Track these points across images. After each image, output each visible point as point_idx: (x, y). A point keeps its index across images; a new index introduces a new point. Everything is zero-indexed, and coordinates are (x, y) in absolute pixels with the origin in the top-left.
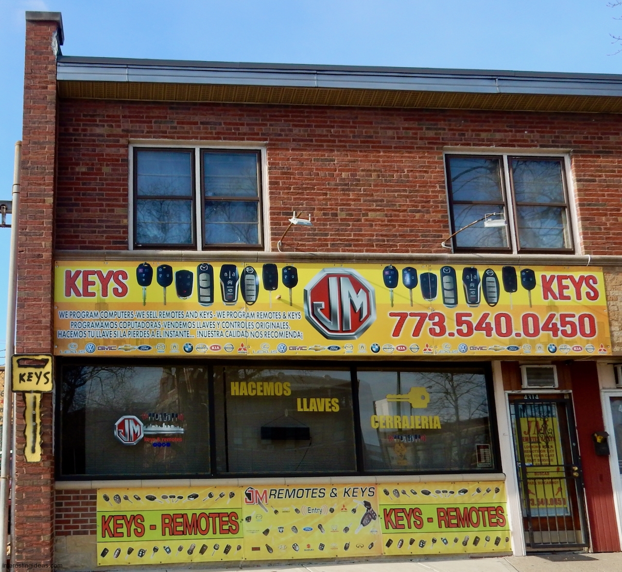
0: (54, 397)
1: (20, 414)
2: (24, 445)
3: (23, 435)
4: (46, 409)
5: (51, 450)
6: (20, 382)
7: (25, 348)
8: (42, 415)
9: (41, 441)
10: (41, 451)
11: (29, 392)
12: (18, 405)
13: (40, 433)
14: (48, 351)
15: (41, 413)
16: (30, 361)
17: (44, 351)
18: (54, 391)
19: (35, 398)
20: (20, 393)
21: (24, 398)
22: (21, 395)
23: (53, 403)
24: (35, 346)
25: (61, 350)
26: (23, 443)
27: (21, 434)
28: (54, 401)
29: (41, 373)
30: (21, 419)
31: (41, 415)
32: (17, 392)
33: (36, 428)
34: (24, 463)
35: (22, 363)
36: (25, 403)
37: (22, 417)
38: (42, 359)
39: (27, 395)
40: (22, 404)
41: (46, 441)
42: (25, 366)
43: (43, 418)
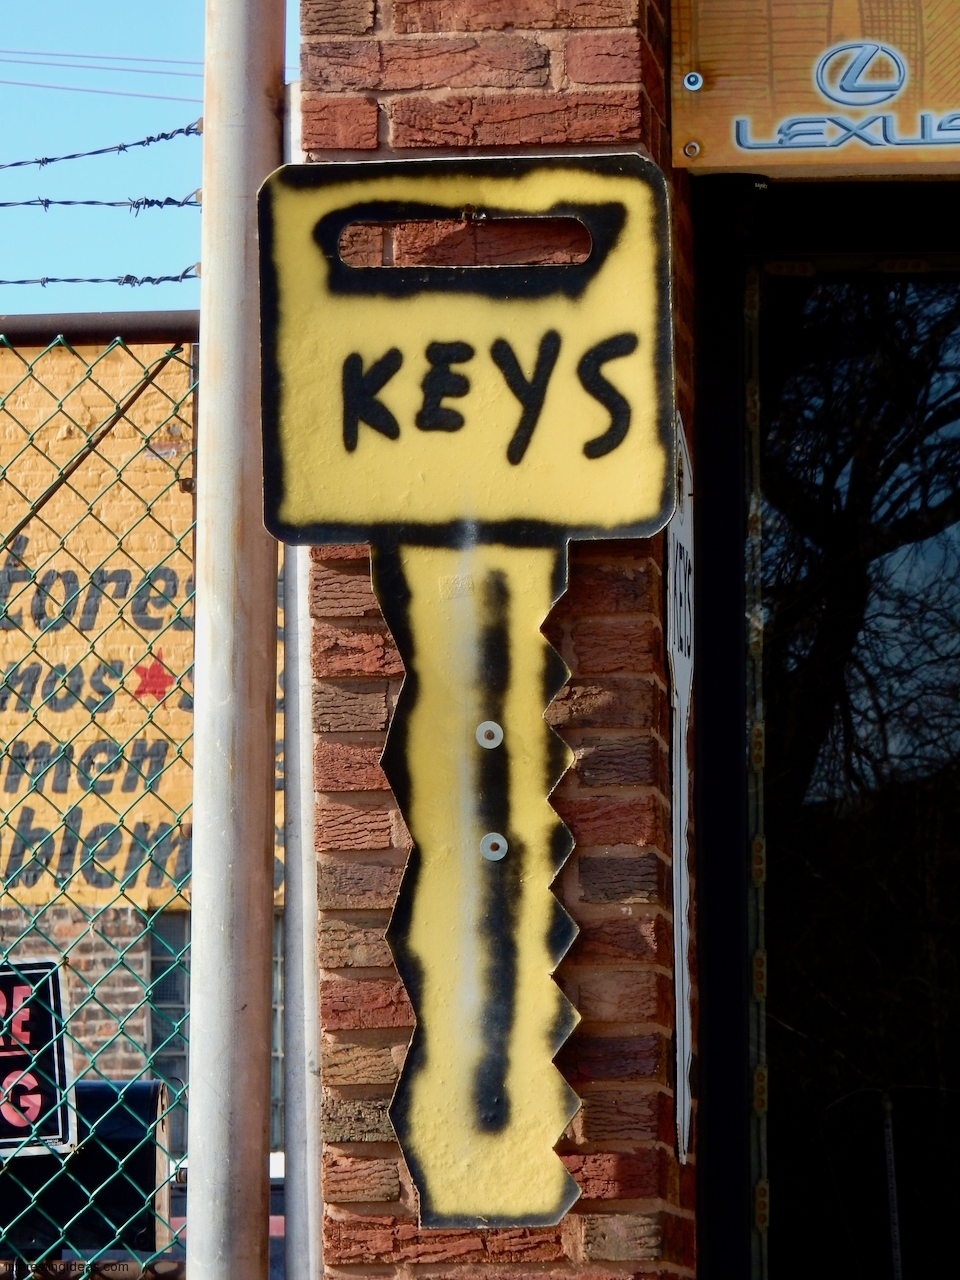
0: (680, 584)
1: (357, 754)
2: (398, 1055)
3: (384, 955)
4: (604, 698)
5: (665, 1108)
6: (350, 442)
7: (386, 101)
8: (572, 758)
9: (563, 1018)
10: (568, 1109)
11: (443, 535)
12: (338, 663)
13: (555, 938)
14: (615, 123)
15: (557, 739)
16: (441, 230)
17: (581, 126)
18: (682, 530)
19: (498, 592)
20: (350, 551)
21: (395, 596)
22: (357, 567)
23: (672, 646)
24: (486, 83)
25: (747, 119)
26: (388, 1036)
27: (369, 949)
28: (681, 623)
29: (550, 345)
30: (365, 799)
31: (554, 763)
32: (320, 533)
33: (516, 892)
34: (404, 1230)
35: (366, 250)
36: (405, 642)
37: (378, 778)
38: (562, 206)
39: (421, 566)
40: (369, 653)
41: (607, 1010)
42: (396, 284)
43: (578, 794)
